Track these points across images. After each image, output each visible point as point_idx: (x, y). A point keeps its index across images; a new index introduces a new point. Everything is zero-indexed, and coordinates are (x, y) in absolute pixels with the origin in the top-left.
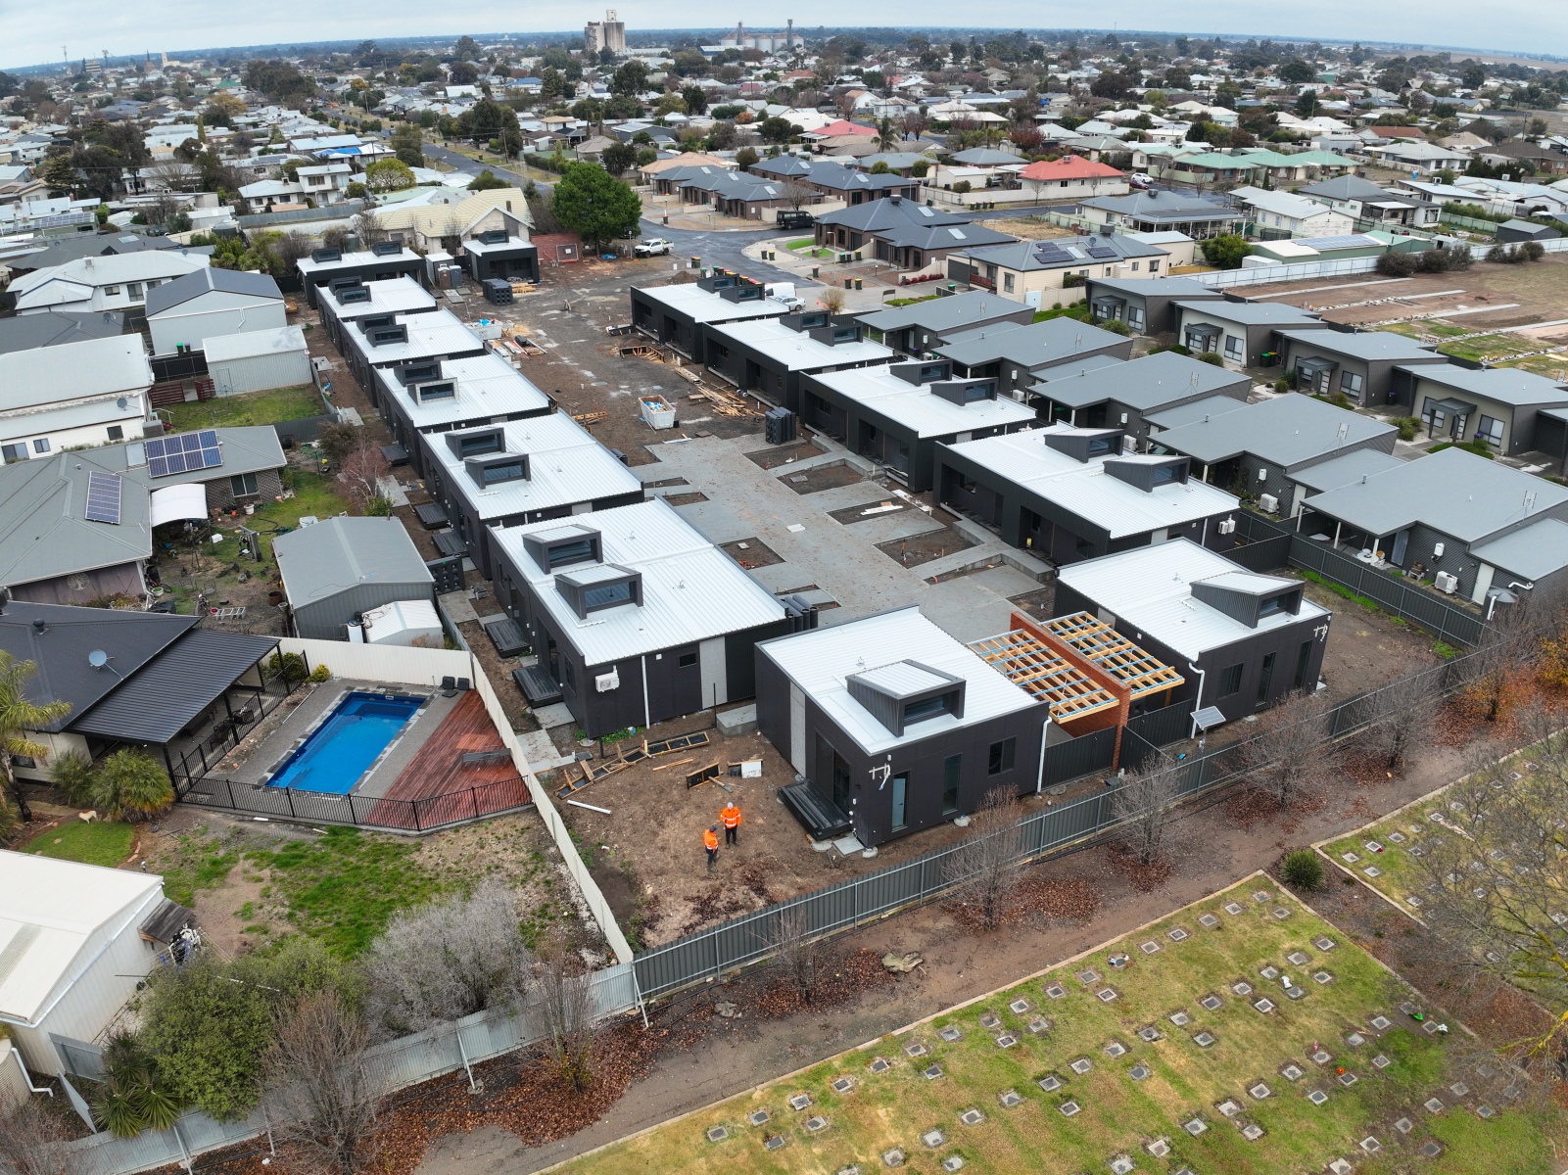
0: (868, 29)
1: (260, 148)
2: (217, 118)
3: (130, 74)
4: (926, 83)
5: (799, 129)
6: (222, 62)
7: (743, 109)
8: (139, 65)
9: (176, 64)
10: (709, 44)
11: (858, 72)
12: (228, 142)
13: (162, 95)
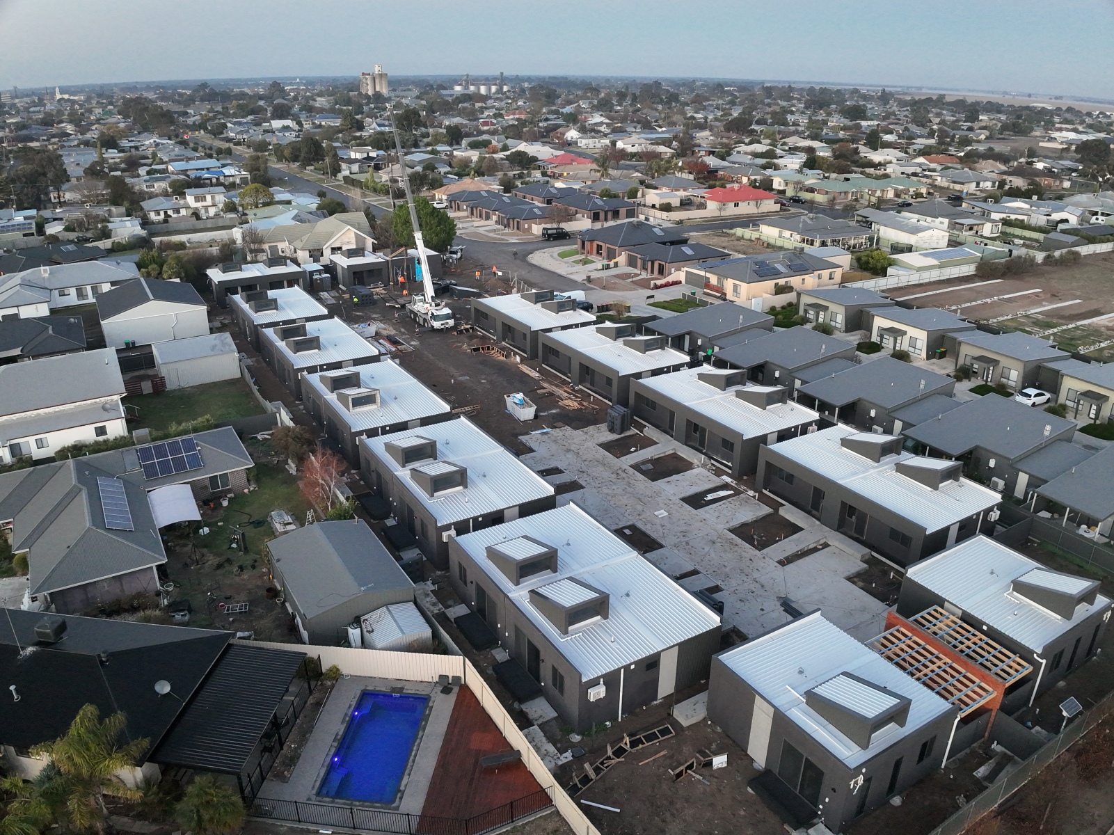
0: (550, 78)
1: (147, 168)
2: (109, 142)
3: (34, 104)
4: (607, 121)
5: (535, 159)
6: (99, 96)
7: (489, 142)
8: (40, 97)
9: (66, 96)
10: (445, 88)
11: (556, 112)
12: (121, 162)
13: (62, 122)
